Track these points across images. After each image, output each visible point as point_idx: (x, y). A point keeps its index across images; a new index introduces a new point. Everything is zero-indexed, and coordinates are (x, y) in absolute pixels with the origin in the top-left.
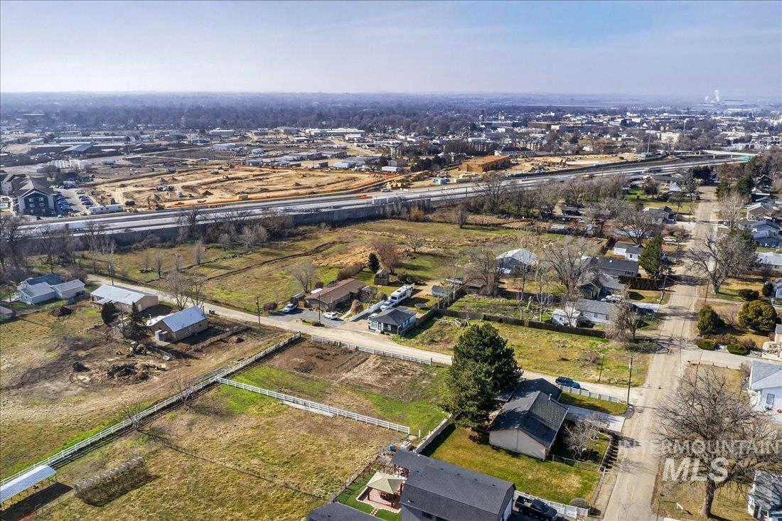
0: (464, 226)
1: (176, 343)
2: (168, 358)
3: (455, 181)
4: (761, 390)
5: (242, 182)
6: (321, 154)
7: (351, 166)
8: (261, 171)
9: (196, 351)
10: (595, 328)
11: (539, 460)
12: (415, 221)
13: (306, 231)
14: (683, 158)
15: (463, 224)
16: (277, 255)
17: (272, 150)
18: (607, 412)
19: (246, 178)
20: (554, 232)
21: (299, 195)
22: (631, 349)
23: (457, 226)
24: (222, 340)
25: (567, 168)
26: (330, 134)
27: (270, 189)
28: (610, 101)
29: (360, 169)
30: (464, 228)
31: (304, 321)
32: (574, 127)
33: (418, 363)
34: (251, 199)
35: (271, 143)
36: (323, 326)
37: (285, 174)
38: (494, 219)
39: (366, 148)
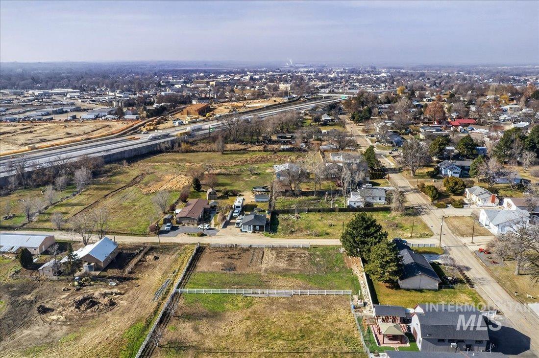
0: (225, 152)
1: (105, 270)
2: (114, 284)
3: (187, 122)
4: (498, 225)
5: (14, 135)
6: (62, 109)
7: (97, 117)
8: (24, 125)
9: (130, 273)
10: (375, 206)
11: (435, 290)
12: (186, 153)
13: (111, 168)
14: (309, 99)
15: (224, 152)
16: (108, 189)
17: (11, 109)
18: (437, 254)
19: (15, 132)
20: (283, 150)
21: (77, 141)
22: (406, 215)
23: (220, 153)
24: (140, 261)
25: (248, 110)
26: (52, 94)
27: (48, 139)
28: (228, 65)
29: (107, 119)
30: (224, 154)
31: (188, 234)
32: (224, 83)
33: (300, 248)
34: (38, 148)
35: (5, 103)
36: (206, 235)
37: (45, 126)
38: (238, 146)
39: (90, 103)
